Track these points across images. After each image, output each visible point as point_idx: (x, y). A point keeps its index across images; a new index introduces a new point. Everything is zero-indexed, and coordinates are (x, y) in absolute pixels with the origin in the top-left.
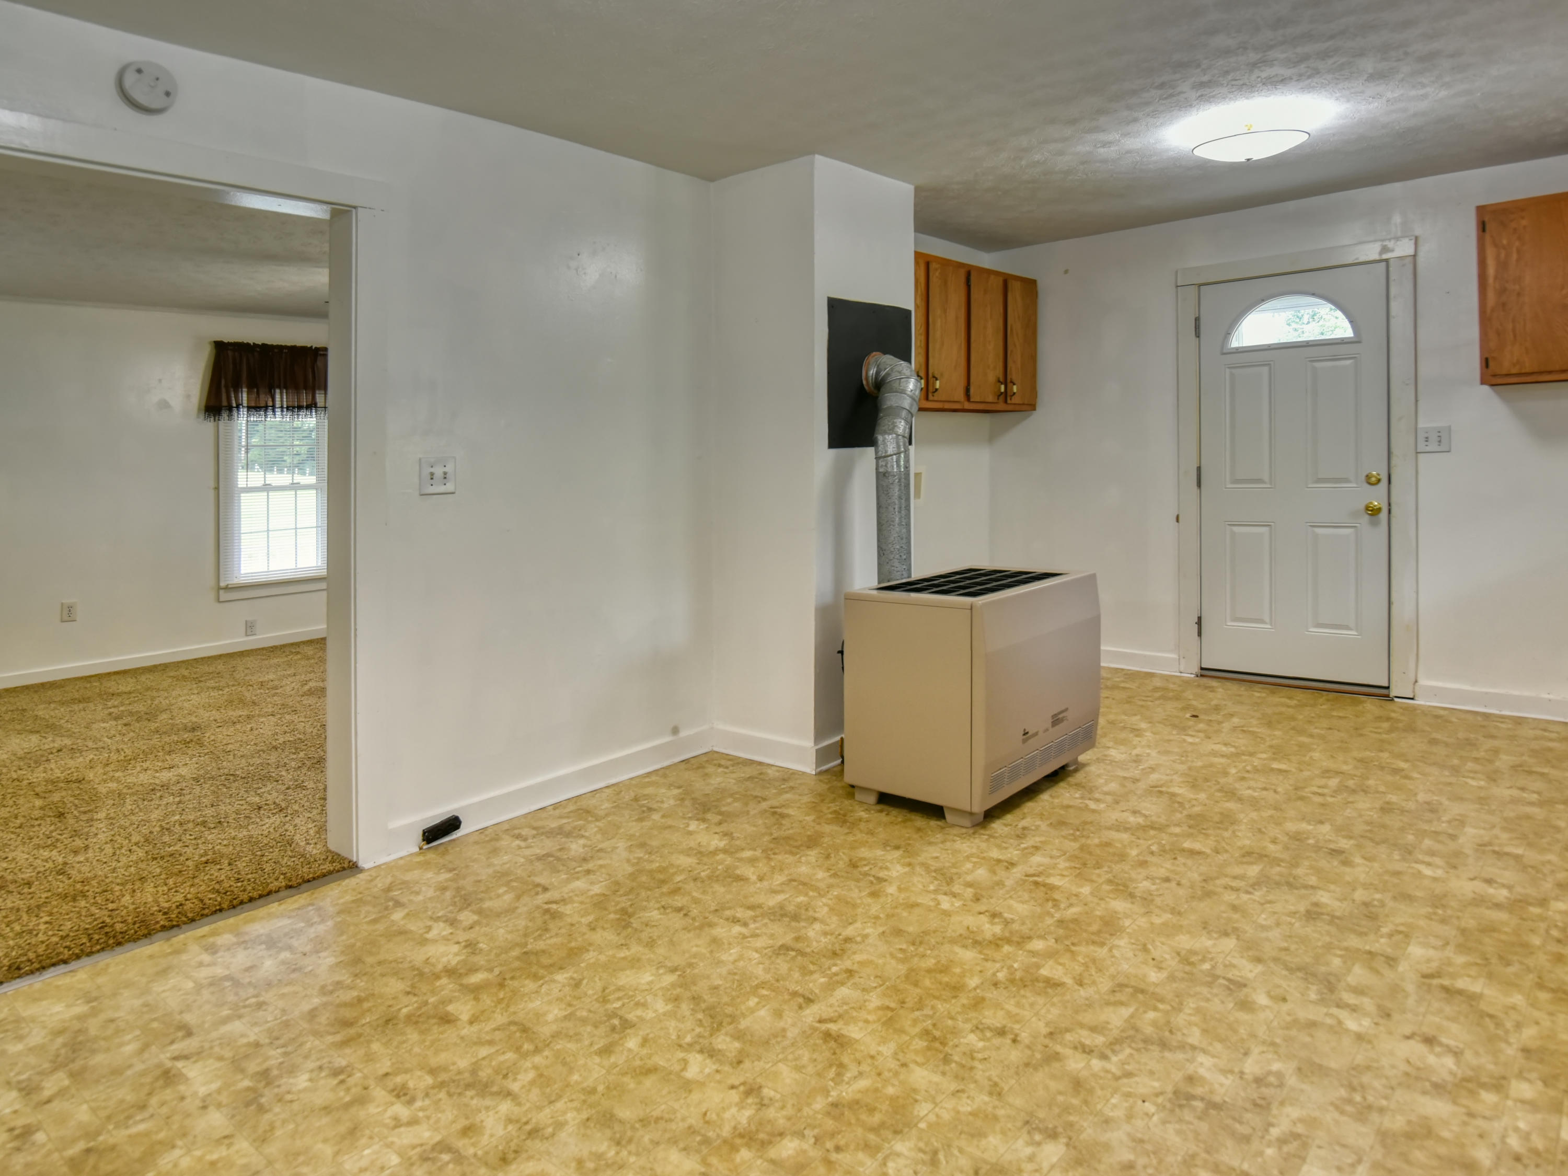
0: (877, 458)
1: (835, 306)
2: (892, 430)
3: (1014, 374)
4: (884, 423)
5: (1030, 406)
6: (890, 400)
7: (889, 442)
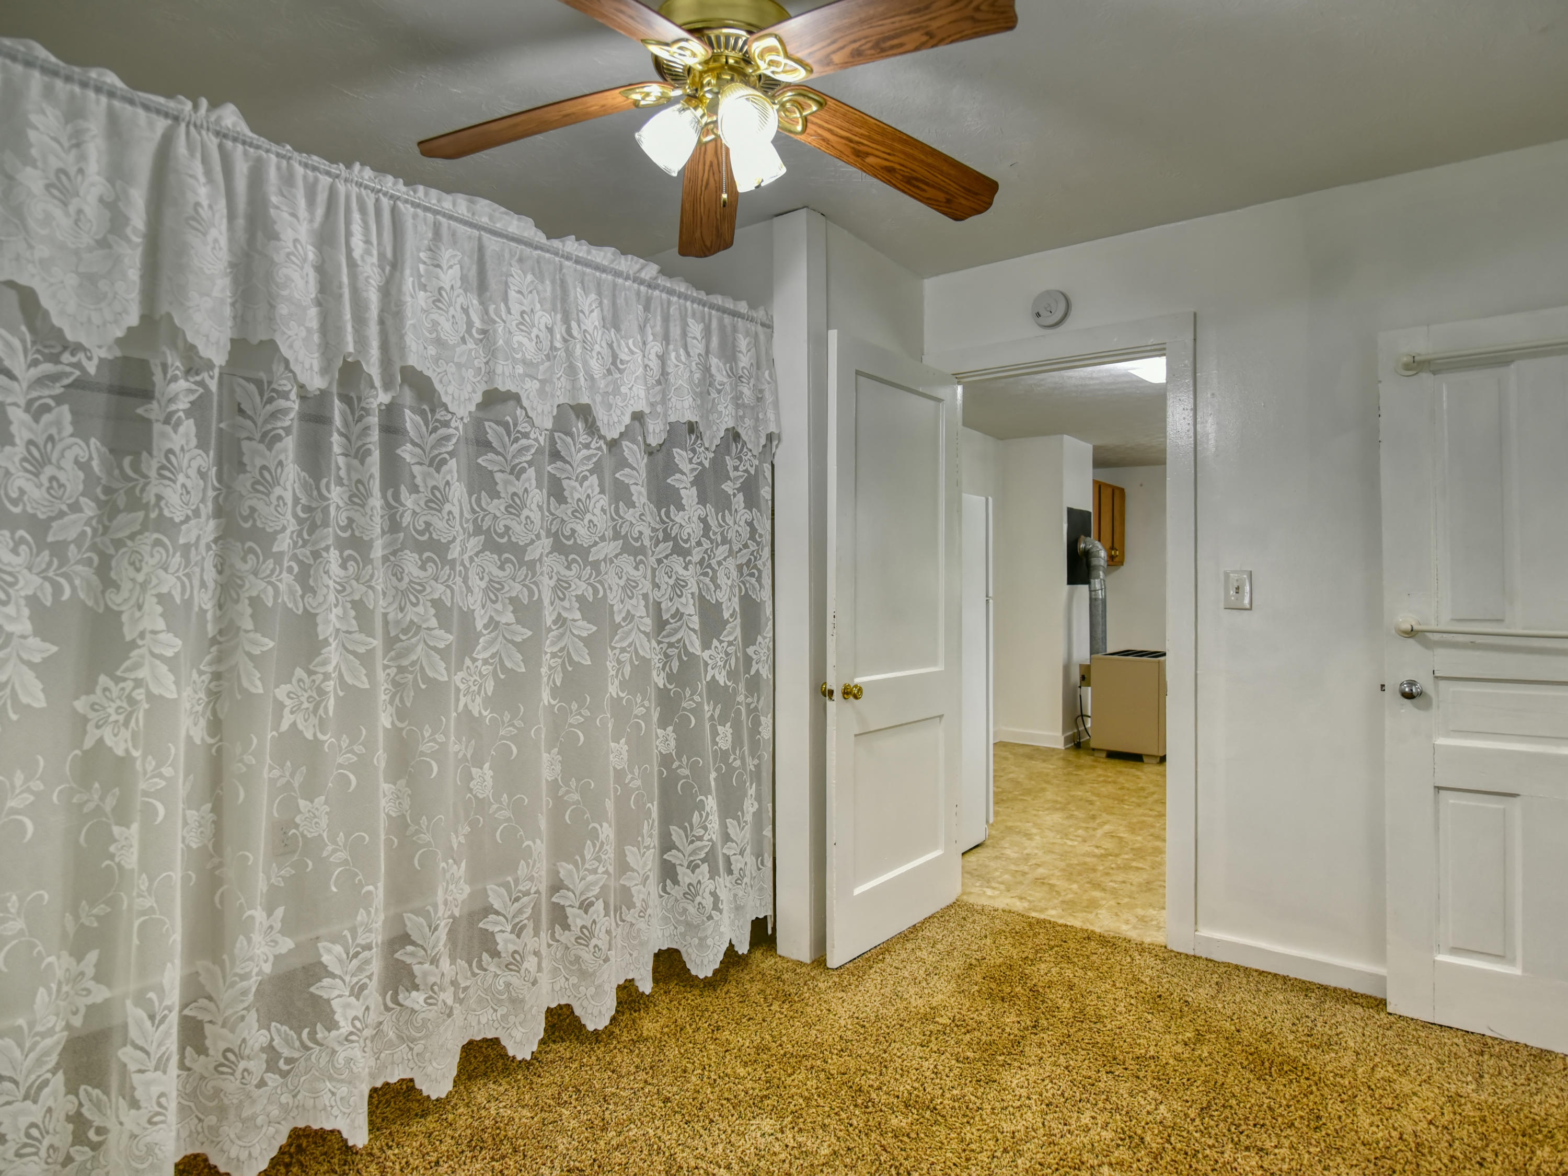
0: (1090, 591)
1: (1071, 511)
2: (1098, 577)
3: (1116, 545)
4: (1094, 573)
5: (1121, 563)
6: (1094, 562)
7: (1097, 584)
